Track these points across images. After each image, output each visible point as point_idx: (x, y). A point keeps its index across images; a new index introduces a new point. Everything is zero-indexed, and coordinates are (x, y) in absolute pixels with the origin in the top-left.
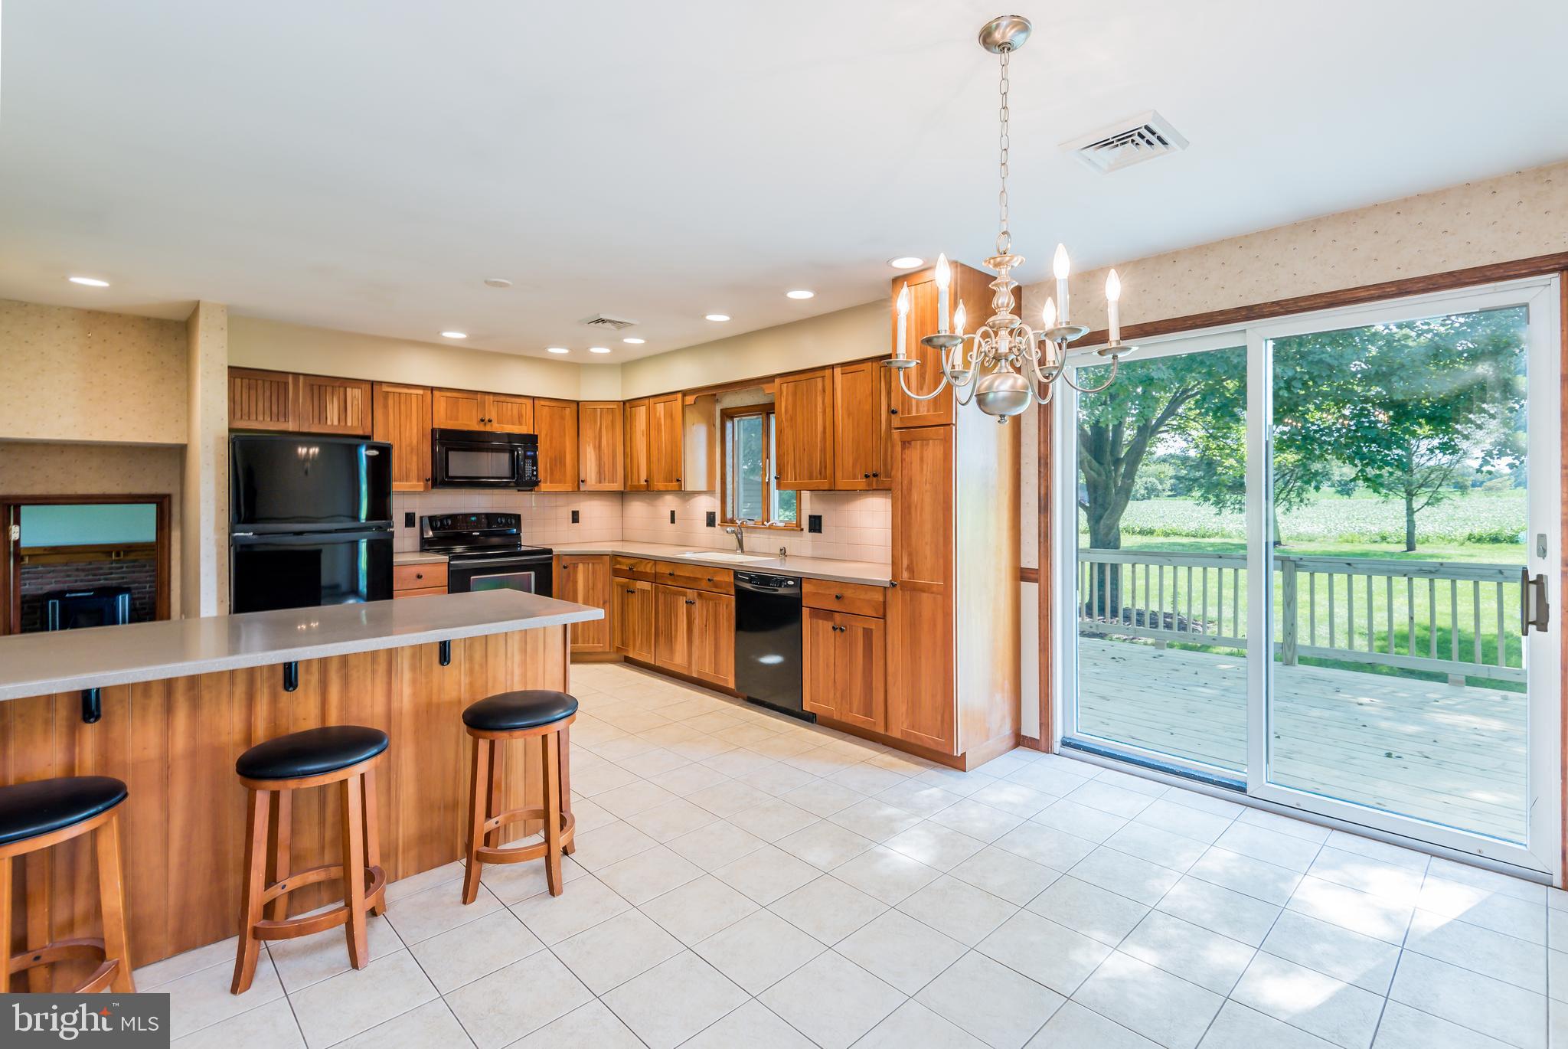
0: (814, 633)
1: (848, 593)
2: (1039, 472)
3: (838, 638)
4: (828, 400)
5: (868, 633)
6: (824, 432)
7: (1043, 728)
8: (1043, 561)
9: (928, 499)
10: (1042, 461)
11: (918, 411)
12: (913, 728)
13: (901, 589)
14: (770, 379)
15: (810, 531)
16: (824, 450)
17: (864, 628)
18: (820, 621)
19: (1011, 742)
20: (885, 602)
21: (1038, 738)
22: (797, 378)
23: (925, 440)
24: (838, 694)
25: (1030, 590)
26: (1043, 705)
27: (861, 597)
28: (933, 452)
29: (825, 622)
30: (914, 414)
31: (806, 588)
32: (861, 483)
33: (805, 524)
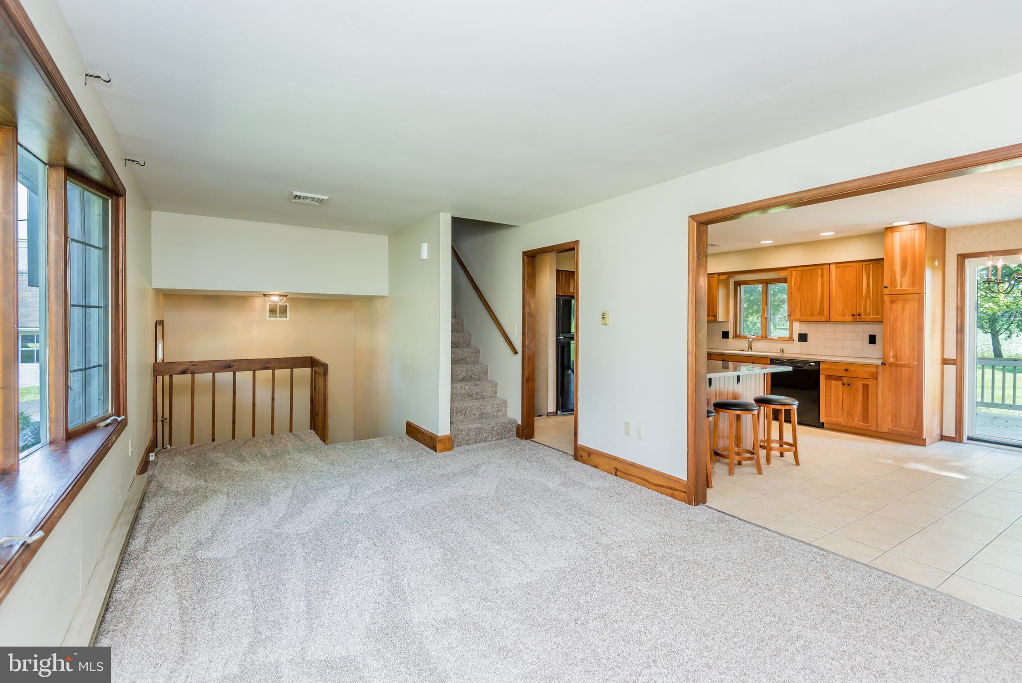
0: (828, 388)
1: (850, 368)
2: (957, 314)
3: (845, 389)
4: (826, 279)
5: (866, 387)
6: (823, 294)
7: (958, 431)
8: (959, 354)
9: (907, 326)
10: (959, 310)
11: (901, 286)
12: (896, 427)
13: (889, 366)
14: (786, 269)
15: (799, 341)
16: (822, 302)
17: (863, 384)
18: (833, 381)
19: (939, 438)
20: (877, 373)
21: (954, 436)
22: (804, 268)
23: (906, 301)
24: (845, 414)
25: (951, 370)
26: (958, 421)
27: (862, 370)
28: (911, 307)
29: (836, 382)
30: (898, 288)
31: (822, 366)
32: (850, 318)
33: (796, 337)
